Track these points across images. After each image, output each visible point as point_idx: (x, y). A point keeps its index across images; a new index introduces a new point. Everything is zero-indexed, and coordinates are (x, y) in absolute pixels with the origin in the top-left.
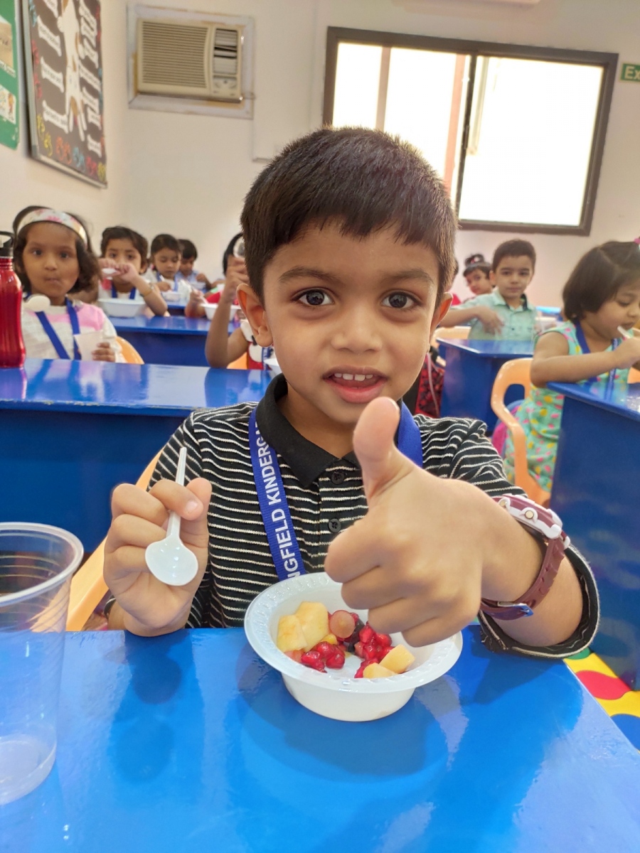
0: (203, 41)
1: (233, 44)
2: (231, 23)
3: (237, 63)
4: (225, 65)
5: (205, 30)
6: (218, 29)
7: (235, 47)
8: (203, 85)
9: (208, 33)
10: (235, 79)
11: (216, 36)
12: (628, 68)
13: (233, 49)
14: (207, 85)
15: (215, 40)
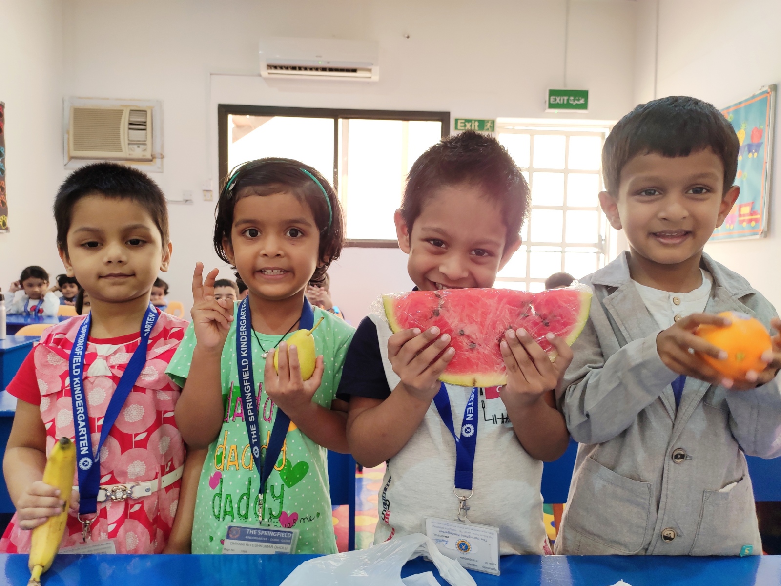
0: (120, 119)
1: (143, 120)
2: (142, 106)
3: (146, 133)
4: (137, 135)
5: (121, 112)
6: (131, 110)
7: (145, 122)
8: (120, 150)
9: (124, 114)
10: (145, 144)
11: (130, 115)
12: (459, 121)
13: (144, 124)
14: (124, 150)
15: (129, 118)
